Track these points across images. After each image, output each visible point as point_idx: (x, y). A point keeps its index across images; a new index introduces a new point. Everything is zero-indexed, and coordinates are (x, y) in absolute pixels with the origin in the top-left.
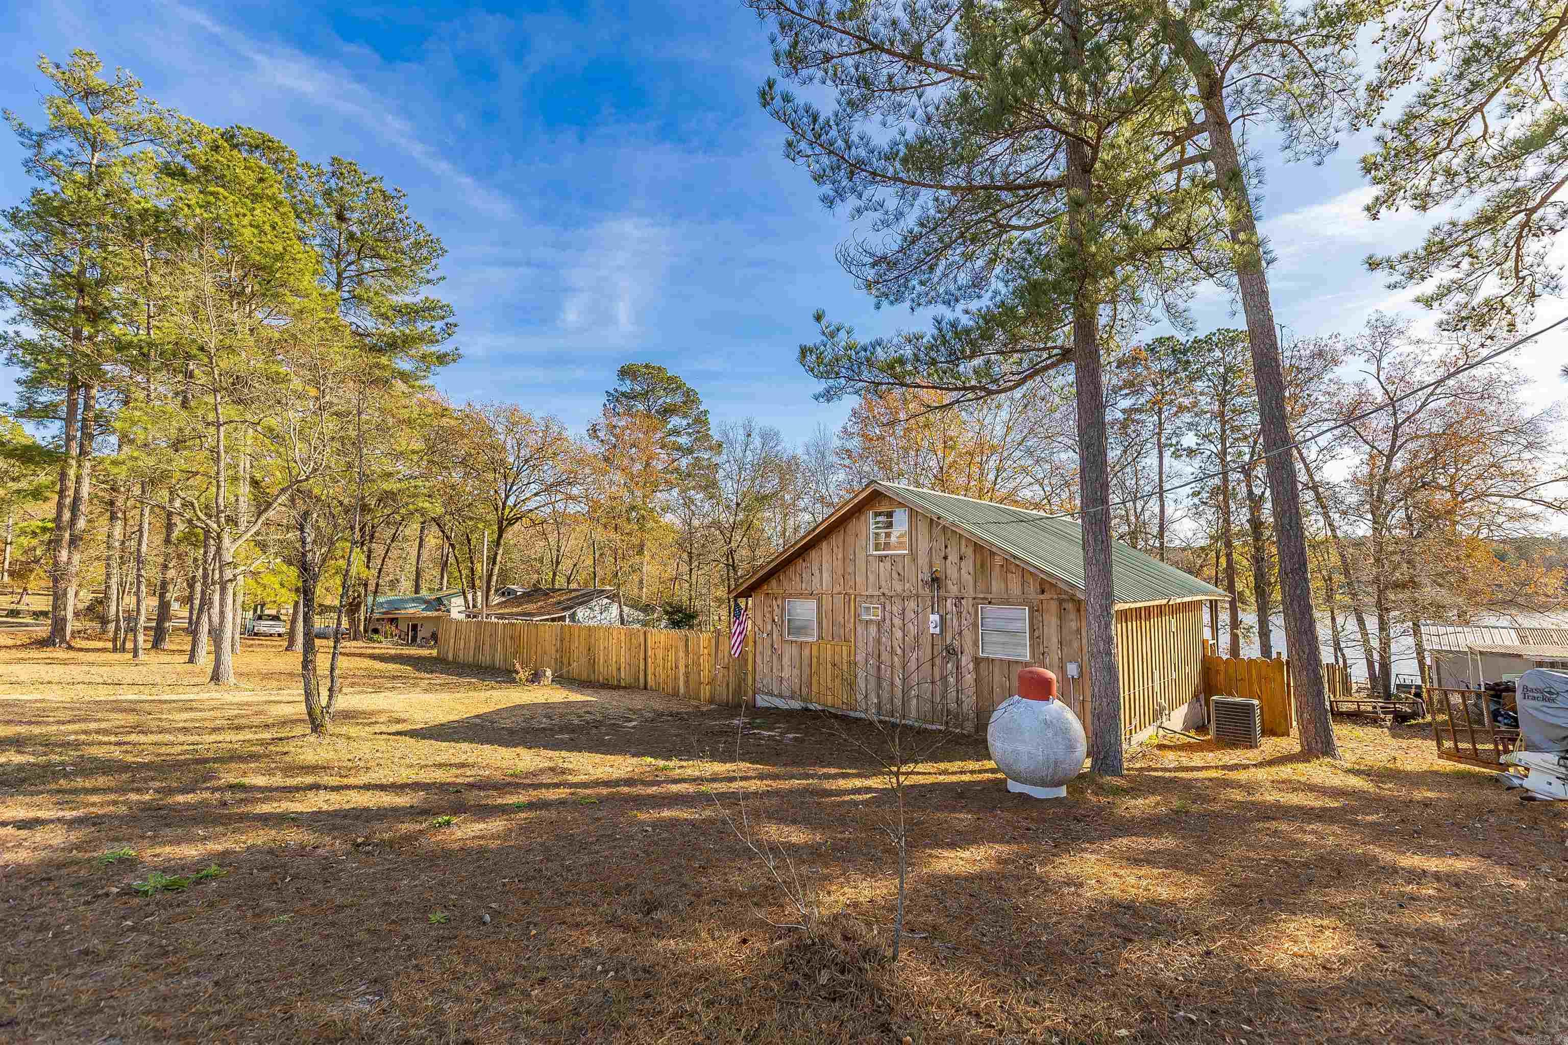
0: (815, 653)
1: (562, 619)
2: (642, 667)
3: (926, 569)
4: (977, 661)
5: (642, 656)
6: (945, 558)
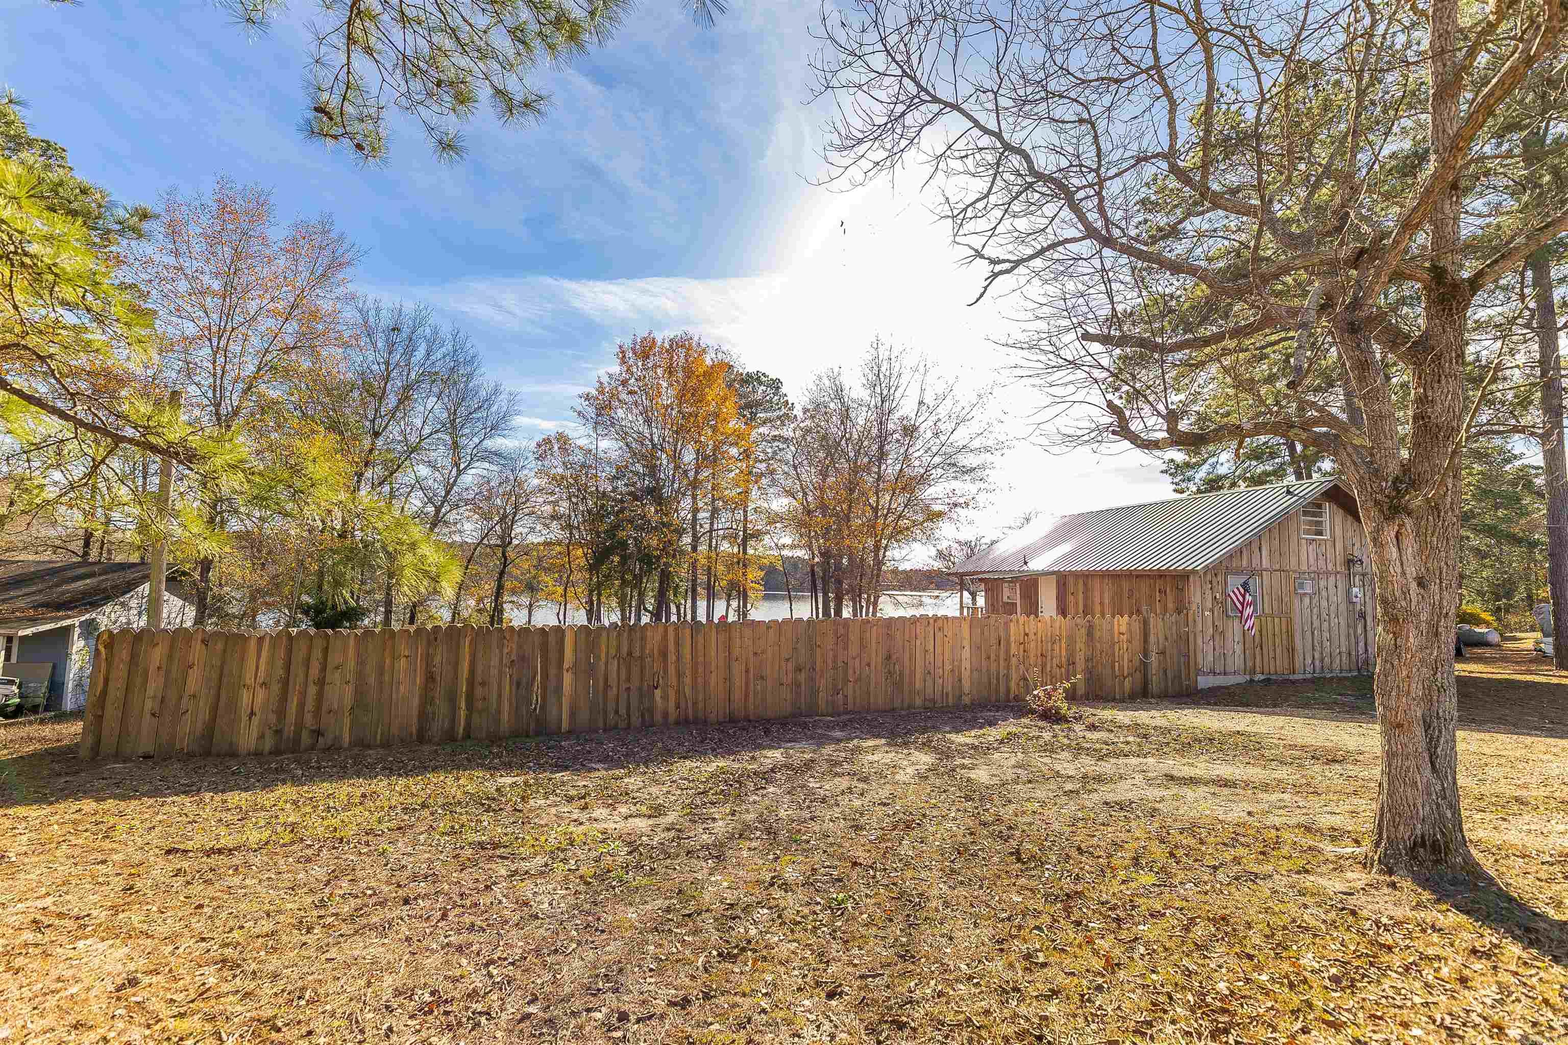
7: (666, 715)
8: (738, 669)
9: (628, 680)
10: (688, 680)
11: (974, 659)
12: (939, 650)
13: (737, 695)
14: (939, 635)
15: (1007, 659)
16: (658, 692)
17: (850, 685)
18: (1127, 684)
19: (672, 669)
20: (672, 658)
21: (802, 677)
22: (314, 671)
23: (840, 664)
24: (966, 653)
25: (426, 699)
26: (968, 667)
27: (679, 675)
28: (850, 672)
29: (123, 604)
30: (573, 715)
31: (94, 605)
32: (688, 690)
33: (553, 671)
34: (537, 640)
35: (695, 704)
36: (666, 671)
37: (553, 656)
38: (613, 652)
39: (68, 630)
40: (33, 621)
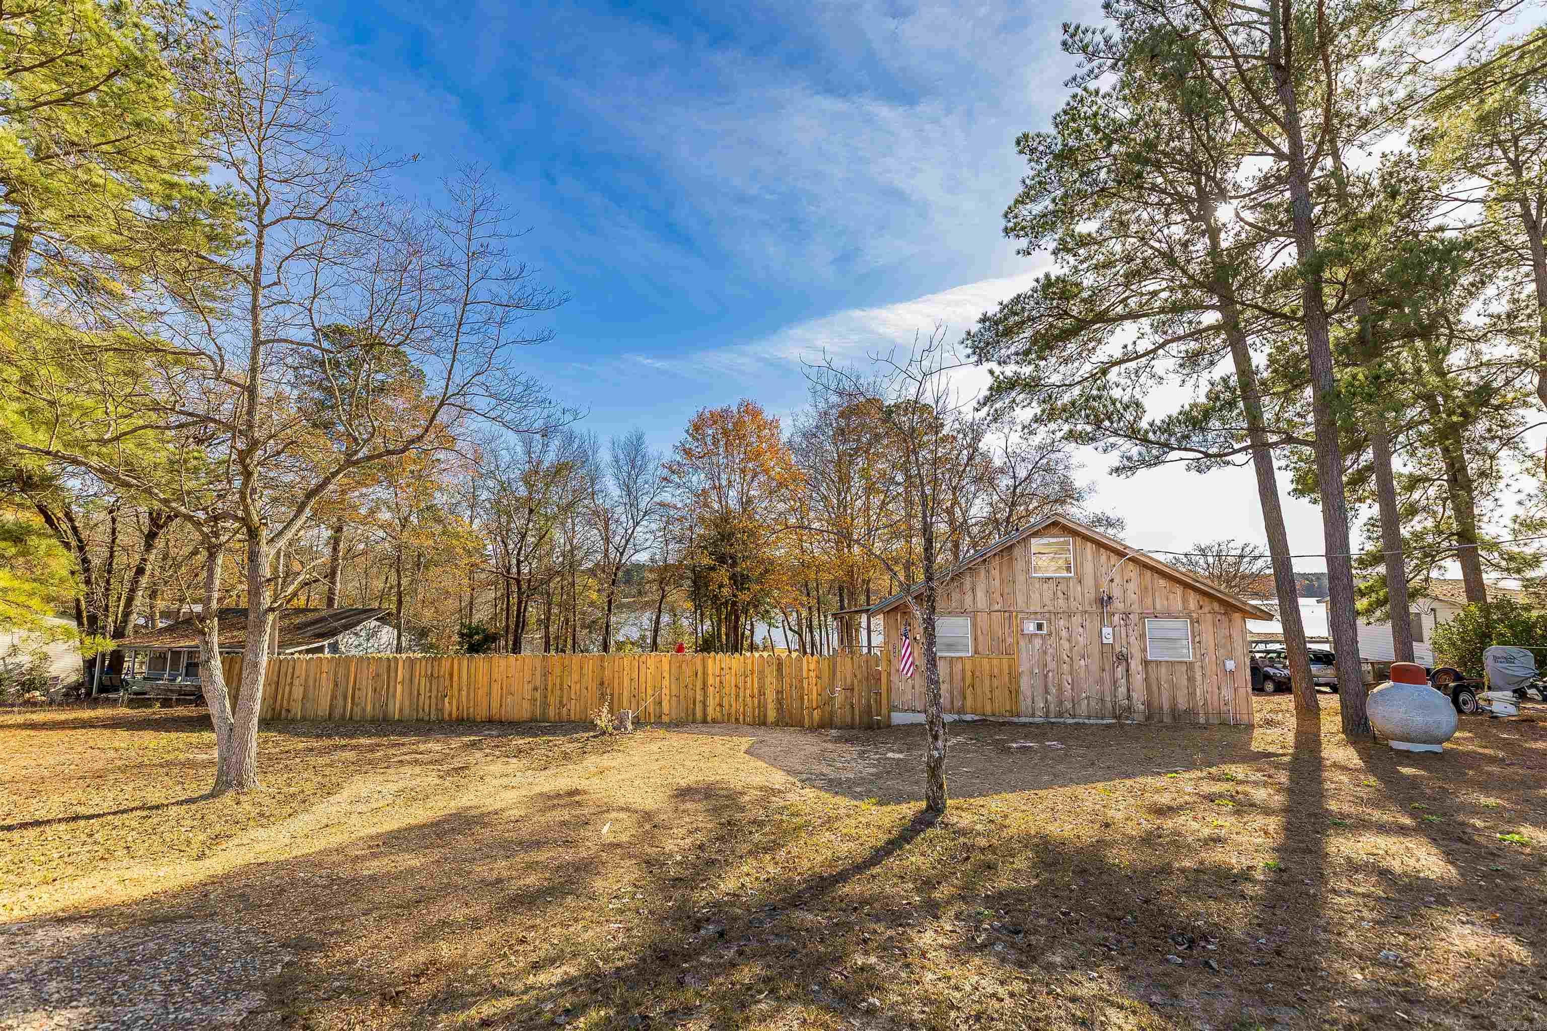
0: (968, 667)
1: (320, 649)
2: (699, 698)
3: (1093, 591)
4: (1146, 663)
5: (699, 685)
6: (1112, 581)
7: (450, 714)
8: (496, 687)
9: (430, 691)
10: (464, 693)
11: (673, 687)
12: (642, 680)
13: (495, 704)
14: (643, 667)
15: (704, 688)
16: (447, 700)
17: (573, 702)
18: (816, 714)
19: (455, 685)
20: (455, 678)
21: (538, 695)
22: (289, 680)
23: (565, 686)
24: (666, 682)
25: (334, 697)
26: (668, 693)
27: (460, 690)
28: (573, 692)
29: (356, 634)
30: (401, 710)
31: (334, 635)
32: (464, 699)
33: (392, 684)
34: (385, 664)
35: (468, 708)
36: (452, 686)
37: (392, 675)
38: (423, 673)
39: (323, 646)
40: (307, 644)
